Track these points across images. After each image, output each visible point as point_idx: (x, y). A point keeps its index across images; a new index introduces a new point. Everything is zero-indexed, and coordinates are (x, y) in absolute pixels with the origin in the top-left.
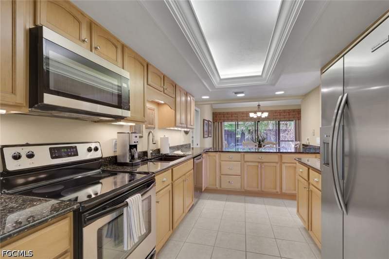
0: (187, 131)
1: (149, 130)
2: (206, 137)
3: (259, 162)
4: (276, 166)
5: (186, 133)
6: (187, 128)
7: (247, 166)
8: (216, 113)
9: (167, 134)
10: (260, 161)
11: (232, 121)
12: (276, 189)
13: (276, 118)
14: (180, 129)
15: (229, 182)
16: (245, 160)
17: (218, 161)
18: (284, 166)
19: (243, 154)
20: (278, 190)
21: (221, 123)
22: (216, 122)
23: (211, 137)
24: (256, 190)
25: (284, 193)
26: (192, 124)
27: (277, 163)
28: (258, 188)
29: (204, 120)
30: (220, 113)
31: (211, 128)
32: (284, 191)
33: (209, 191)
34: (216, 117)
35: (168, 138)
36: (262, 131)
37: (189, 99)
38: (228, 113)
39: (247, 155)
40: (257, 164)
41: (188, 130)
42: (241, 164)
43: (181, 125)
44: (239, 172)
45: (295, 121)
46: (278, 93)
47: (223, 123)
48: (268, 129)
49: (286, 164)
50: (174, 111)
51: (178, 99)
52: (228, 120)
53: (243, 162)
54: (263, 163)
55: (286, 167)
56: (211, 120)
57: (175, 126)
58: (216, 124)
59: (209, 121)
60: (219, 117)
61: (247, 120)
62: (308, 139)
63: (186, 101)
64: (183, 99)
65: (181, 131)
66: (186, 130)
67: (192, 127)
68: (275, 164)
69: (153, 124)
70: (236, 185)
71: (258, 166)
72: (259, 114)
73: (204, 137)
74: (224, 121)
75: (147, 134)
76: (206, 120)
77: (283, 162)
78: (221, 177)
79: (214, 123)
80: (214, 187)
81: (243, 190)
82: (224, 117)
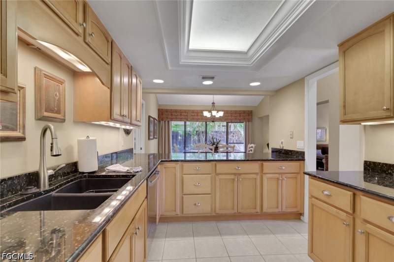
0: (128, 130)
1: (43, 124)
2: (152, 139)
3: (235, 174)
4: (256, 179)
5: (127, 132)
6: (131, 124)
7: (220, 179)
8: (162, 110)
9: (94, 134)
10: (237, 172)
11: (181, 121)
12: (255, 209)
13: (227, 119)
14: (118, 125)
15: (195, 204)
16: (218, 172)
17: (178, 175)
18: (265, 177)
19: (214, 163)
20: (258, 210)
21: (168, 122)
22: (163, 120)
23: (156, 138)
24: (232, 212)
25: (265, 212)
26: (138, 119)
27: (257, 174)
28: (233, 209)
29: (149, 117)
30: (167, 111)
31: (157, 128)
32: (265, 210)
33: (165, 220)
34: (162, 114)
35: (94, 141)
36: (210, 132)
37: (134, 81)
38: (176, 111)
39: (219, 165)
40: (232, 177)
41: (132, 128)
42: (211, 177)
43: (120, 118)
44: (208, 190)
45: (245, 123)
46: (253, 84)
47: (170, 122)
48: (214, 130)
49: (267, 175)
50: (109, 91)
51: (117, 79)
52: (177, 119)
53: (215, 174)
54: (240, 174)
55: (268, 179)
56: (157, 118)
57: (111, 118)
58: (162, 123)
59: (154, 119)
60: (166, 115)
61: (197, 120)
62: (282, 143)
63: (130, 84)
64: (126, 80)
65: (118, 128)
66: (128, 127)
67: (138, 123)
68: (254, 176)
69: (58, 112)
70: (205, 207)
71: (234, 180)
72: (214, 113)
73: (149, 139)
74: (172, 120)
75: (40, 132)
76: (152, 117)
77: (264, 172)
78: (183, 197)
79: (159, 121)
80: (172, 214)
81: (214, 215)
82: (172, 115)
